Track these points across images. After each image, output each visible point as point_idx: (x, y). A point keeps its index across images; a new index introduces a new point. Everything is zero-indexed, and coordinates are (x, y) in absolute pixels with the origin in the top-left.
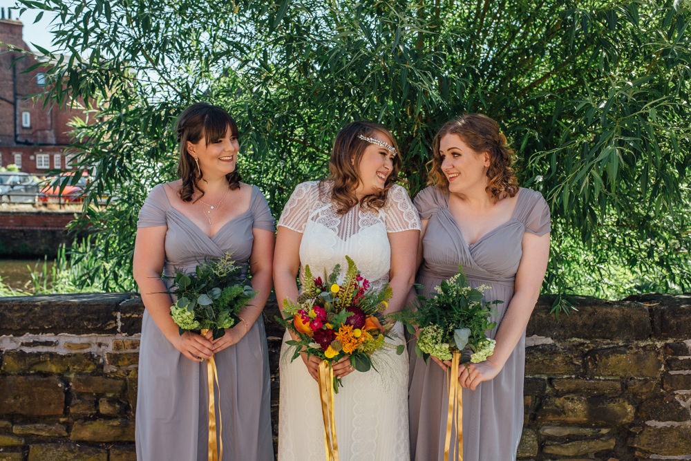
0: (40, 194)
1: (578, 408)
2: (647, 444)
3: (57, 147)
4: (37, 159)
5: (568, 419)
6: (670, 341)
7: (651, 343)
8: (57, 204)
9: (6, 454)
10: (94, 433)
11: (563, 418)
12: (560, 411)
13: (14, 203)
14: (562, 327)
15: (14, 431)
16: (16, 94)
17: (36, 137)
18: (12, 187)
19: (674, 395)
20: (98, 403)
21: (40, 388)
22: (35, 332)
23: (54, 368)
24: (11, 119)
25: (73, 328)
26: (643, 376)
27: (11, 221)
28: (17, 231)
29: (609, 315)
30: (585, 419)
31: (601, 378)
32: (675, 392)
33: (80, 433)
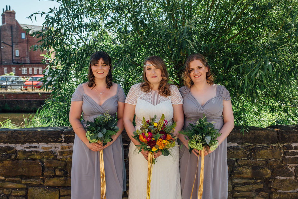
0: (24, 85)
1: (248, 172)
2: (276, 186)
3: (30, 64)
4: (22, 70)
5: (244, 176)
6: (285, 144)
7: (278, 145)
8: (31, 89)
9: (20, 191)
10: (54, 183)
11: (242, 175)
12: (241, 173)
13: (13, 89)
14: (241, 139)
15: (22, 182)
16: (12, 42)
17: (21, 60)
18: (12, 82)
19: (287, 166)
20: (55, 171)
21: (32, 165)
22: (30, 143)
23: (37, 157)
24: (11, 53)
25: (45, 141)
26: (274, 158)
27: (12, 97)
28: (14, 101)
29: (260, 134)
30: (251, 176)
31: (257, 159)
32: (288, 165)
33: (48, 183)
